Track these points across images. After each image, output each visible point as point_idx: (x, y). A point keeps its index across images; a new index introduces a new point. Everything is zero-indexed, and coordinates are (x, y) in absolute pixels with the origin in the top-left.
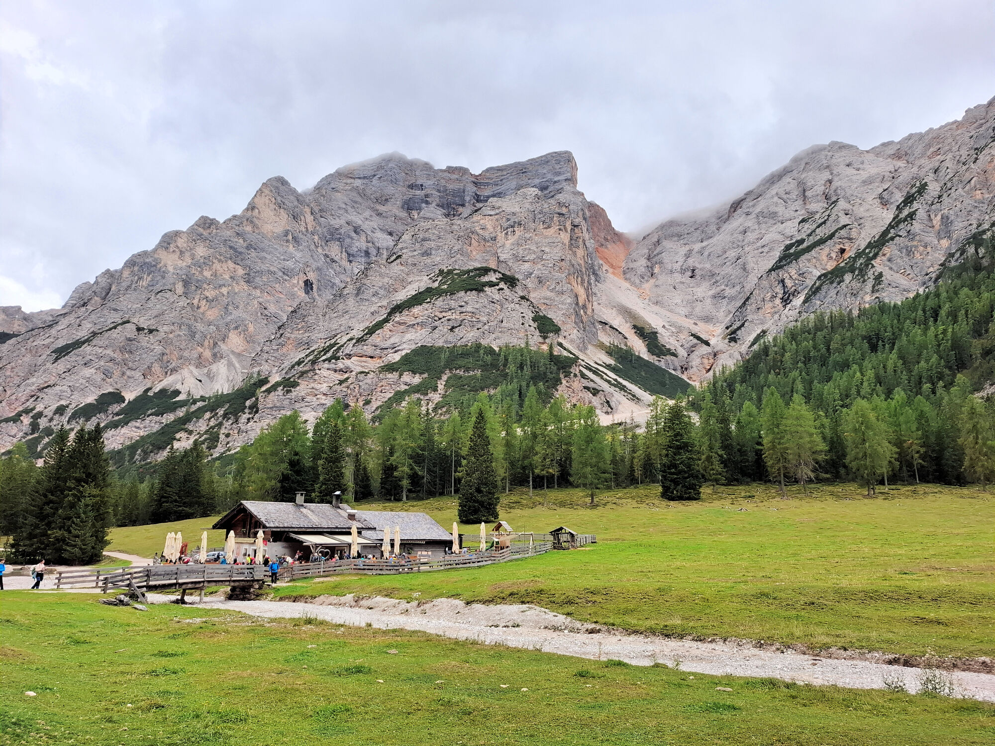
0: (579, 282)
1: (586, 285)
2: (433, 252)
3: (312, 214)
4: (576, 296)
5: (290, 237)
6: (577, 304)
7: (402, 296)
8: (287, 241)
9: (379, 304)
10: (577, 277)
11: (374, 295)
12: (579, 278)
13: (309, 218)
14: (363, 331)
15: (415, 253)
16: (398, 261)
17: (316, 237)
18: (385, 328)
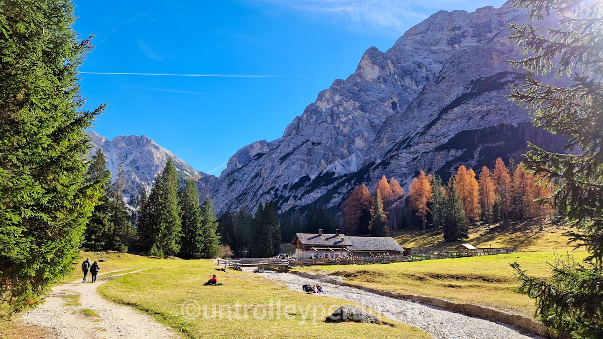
2: (466, 70)
3: (392, 63)
5: (381, 80)
7: (447, 102)
8: (380, 82)
9: (433, 110)
11: (429, 105)
13: (391, 66)
14: (425, 127)
15: (454, 73)
16: (443, 81)
17: (396, 76)
18: (437, 124)
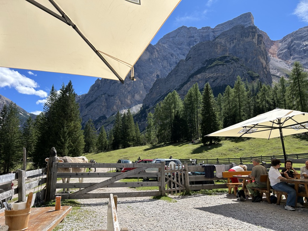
0: (263, 58)
1: (266, 59)
4: (262, 64)
5: (151, 61)
6: (263, 67)
10: (262, 56)
12: (263, 57)
13: (156, 53)
14: (179, 86)
15: (196, 56)
18: (188, 84)
